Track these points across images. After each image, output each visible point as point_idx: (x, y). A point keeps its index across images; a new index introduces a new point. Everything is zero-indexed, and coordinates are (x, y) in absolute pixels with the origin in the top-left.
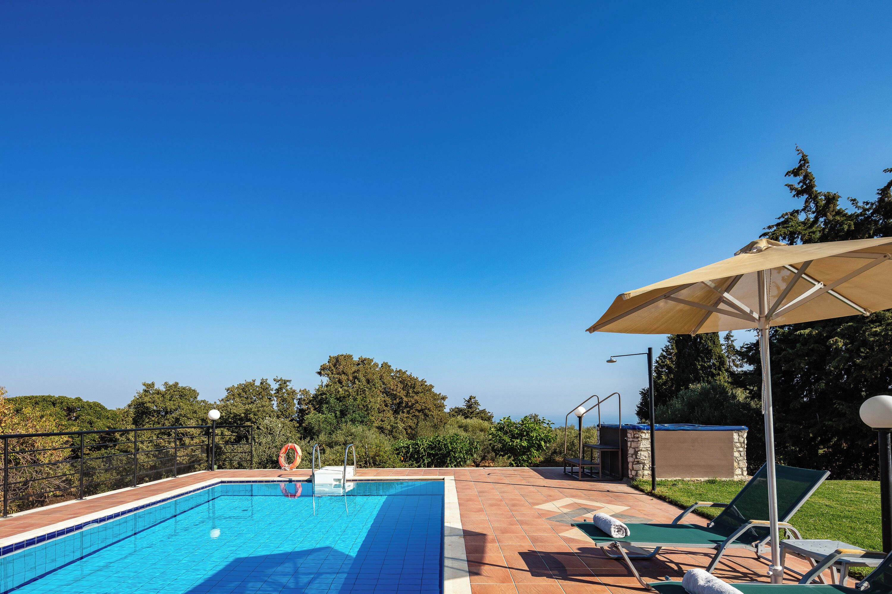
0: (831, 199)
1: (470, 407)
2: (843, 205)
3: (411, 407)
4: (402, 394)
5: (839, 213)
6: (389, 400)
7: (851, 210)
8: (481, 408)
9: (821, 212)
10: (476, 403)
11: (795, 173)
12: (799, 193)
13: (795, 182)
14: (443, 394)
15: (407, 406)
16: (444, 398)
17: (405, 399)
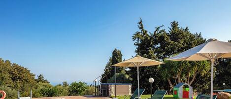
0: (146, 32)
1: (40, 79)
2: (148, 33)
3: (21, 79)
4: (17, 73)
5: (147, 35)
6: (11, 76)
7: (150, 35)
8: (45, 79)
9: (144, 34)
10: (43, 77)
11: (140, 23)
12: (140, 28)
13: (140, 25)
14: (34, 74)
15: (19, 78)
16: (34, 75)
17: (18, 75)
